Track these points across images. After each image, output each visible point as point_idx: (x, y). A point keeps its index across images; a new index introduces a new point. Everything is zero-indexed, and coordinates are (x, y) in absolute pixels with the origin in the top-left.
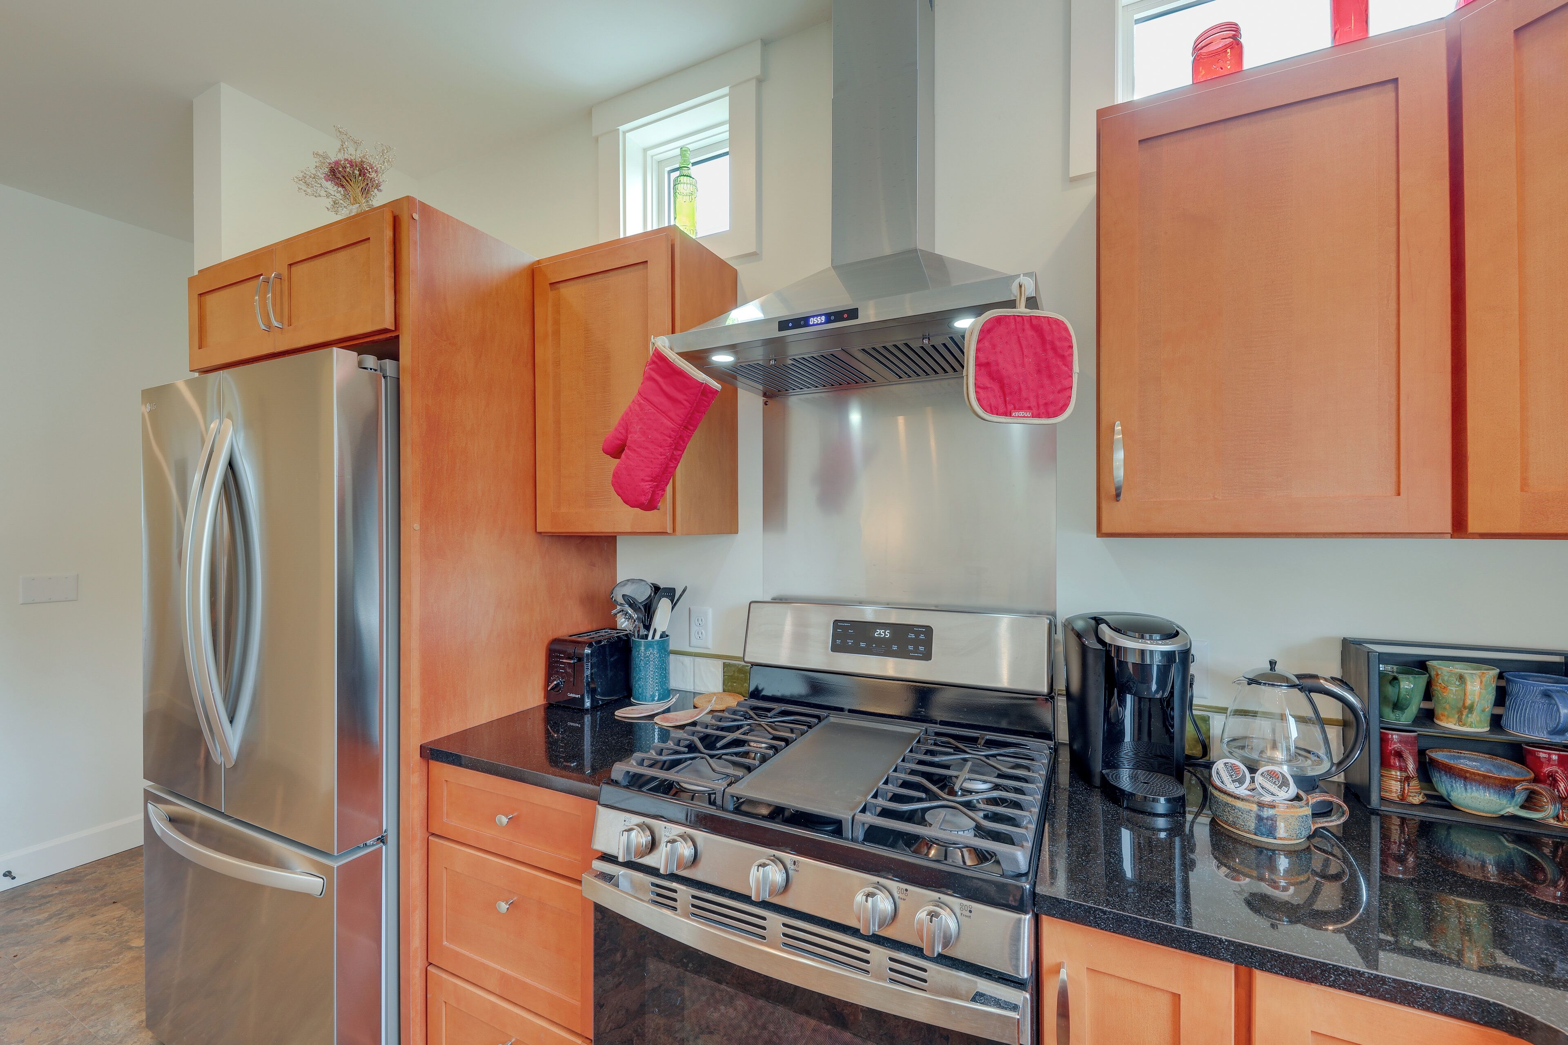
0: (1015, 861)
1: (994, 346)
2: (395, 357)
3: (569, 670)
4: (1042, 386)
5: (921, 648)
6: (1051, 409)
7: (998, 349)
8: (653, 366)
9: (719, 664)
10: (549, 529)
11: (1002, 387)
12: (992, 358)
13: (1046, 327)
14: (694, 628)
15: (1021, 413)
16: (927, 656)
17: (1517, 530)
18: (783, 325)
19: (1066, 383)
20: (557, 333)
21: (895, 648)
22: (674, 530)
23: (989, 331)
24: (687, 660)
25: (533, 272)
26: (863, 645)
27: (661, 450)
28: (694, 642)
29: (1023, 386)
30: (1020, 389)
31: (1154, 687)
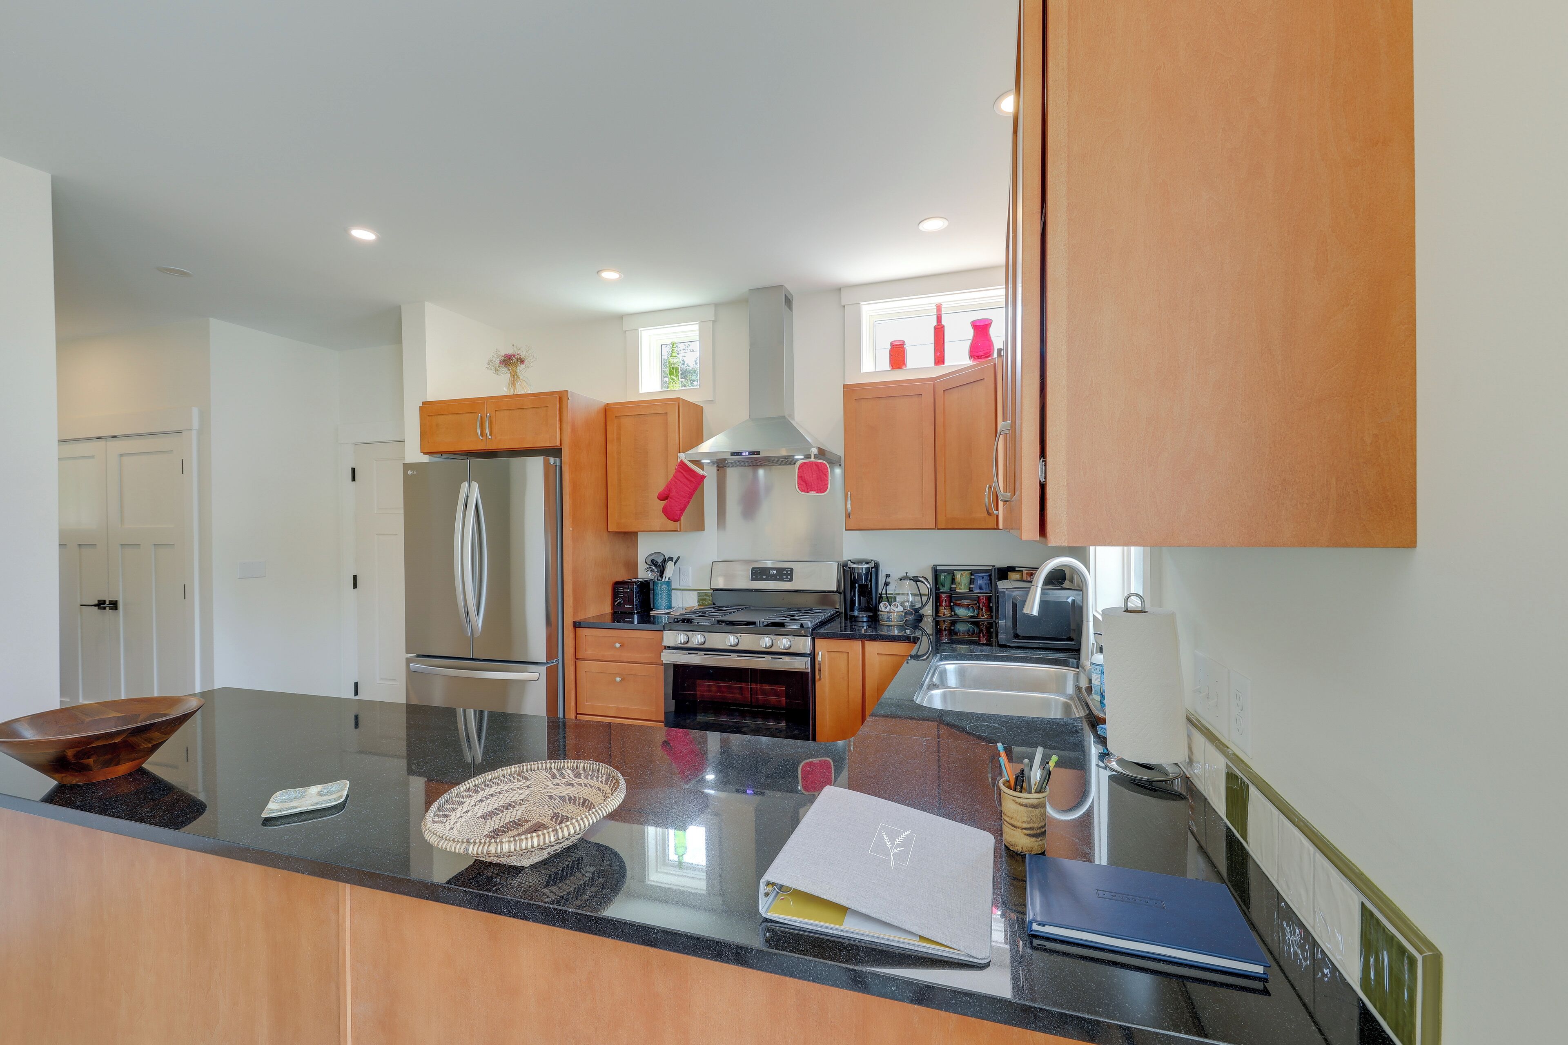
0: (808, 625)
1: (803, 471)
2: (560, 457)
3: (625, 595)
4: (819, 484)
5: (789, 577)
6: (822, 491)
7: (805, 472)
8: (681, 467)
9: (696, 593)
10: (615, 529)
11: (806, 484)
12: (803, 475)
13: (820, 465)
14: (682, 577)
15: (812, 492)
16: (791, 580)
17: (944, 528)
18: (732, 454)
19: (826, 483)
20: (619, 439)
21: (778, 577)
22: (680, 530)
23: (802, 466)
24: (678, 592)
25: (606, 410)
26: (764, 577)
27: (685, 499)
28: (682, 583)
29: (813, 483)
30: (812, 485)
31: (864, 582)
